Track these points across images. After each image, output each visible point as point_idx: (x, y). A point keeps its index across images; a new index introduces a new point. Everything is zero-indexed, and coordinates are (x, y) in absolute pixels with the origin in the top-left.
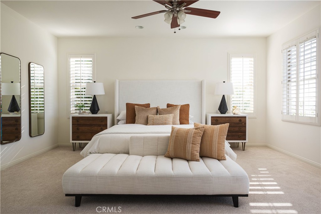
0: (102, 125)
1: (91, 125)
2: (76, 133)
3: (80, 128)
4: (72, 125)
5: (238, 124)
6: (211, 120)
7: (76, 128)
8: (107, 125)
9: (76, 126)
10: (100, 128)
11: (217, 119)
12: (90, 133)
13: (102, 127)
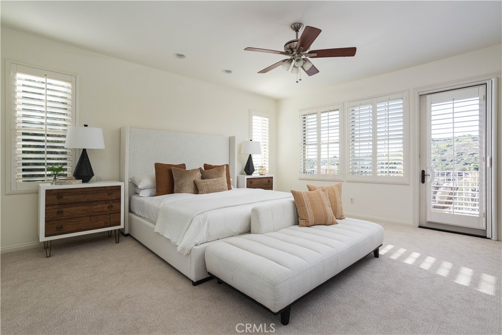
0: (112, 200)
1: (89, 202)
2: (57, 220)
3: (65, 210)
4: (46, 206)
5: (267, 184)
6: (247, 182)
7: (57, 210)
8: (120, 199)
9: (56, 207)
10: (108, 205)
11: (252, 180)
12: (89, 216)
13: (112, 204)
